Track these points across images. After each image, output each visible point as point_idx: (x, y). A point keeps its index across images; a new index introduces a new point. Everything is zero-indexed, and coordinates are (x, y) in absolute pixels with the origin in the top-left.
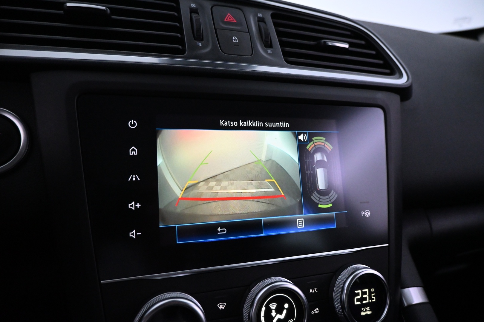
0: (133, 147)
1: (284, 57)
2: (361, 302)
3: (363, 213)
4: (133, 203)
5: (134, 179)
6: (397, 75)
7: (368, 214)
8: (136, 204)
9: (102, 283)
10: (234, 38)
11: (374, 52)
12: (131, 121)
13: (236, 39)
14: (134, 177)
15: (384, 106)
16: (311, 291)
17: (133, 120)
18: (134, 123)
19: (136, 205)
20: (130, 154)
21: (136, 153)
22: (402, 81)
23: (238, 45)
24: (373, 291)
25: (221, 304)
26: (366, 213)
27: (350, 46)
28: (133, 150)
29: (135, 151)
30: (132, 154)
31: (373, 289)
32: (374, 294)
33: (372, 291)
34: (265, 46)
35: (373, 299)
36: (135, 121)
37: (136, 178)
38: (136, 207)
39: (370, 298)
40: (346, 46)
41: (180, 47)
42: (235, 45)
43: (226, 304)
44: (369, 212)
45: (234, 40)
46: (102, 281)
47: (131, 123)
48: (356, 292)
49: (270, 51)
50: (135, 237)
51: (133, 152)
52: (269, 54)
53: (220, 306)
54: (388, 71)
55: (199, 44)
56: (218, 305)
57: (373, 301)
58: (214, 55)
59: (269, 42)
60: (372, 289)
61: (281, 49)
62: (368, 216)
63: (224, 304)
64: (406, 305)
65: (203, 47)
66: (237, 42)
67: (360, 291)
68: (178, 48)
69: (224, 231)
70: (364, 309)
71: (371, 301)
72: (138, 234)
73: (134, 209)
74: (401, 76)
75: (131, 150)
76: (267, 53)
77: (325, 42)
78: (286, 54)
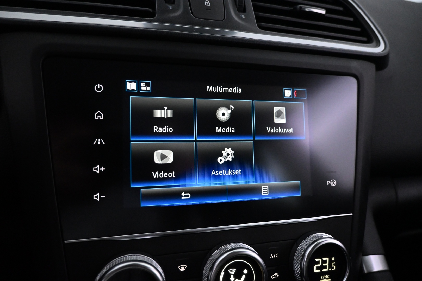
0: (99, 111)
1: (257, 22)
2: (321, 270)
3: (329, 182)
4: (98, 166)
5: (99, 143)
6: (374, 43)
7: (334, 184)
8: (100, 167)
9: (66, 243)
10: (207, 1)
11: (352, 19)
12: (97, 85)
13: (209, 2)
14: (99, 141)
15: (358, 75)
16: (272, 256)
17: (99, 84)
18: (100, 87)
19: (101, 169)
20: (96, 118)
21: (101, 117)
22: (379, 50)
23: (210, 9)
24: (334, 260)
25: (182, 266)
26: (332, 182)
27: (326, 12)
28: (99, 114)
29: (101, 115)
30: (98, 118)
31: (334, 258)
32: (334, 263)
33: (332, 260)
34: (238, 11)
35: (333, 268)
36: (101, 85)
37: (101, 142)
38: (100, 171)
39: (330, 266)
40: (323, 12)
41: (150, 10)
42: (207, 9)
43: (186, 266)
44: (335, 182)
45: (206, 3)
46: (65, 241)
47: (97, 87)
48: (316, 260)
49: (243, 16)
50: (98, 200)
51: (98, 116)
52: (242, 19)
53: (181, 268)
54: (365, 39)
55: (170, 7)
56: (179, 267)
57: (333, 269)
58: (185, 19)
59: (243, 7)
60: (332, 258)
61: (255, 14)
62: (333, 185)
63: (185, 267)
64: (366, 271)
65: (174, 10)
66: (210, 5)
67: (320, 260)
68: (148, 12)
69: (188, 196)
70: (324, 277)
71: (331, 269)
72: (102, 197)
73: (98, 172)
74: (378, 44)
75: (97, 114)
76: (239, 17)
77: (301, 7)
78: (259, 19)
